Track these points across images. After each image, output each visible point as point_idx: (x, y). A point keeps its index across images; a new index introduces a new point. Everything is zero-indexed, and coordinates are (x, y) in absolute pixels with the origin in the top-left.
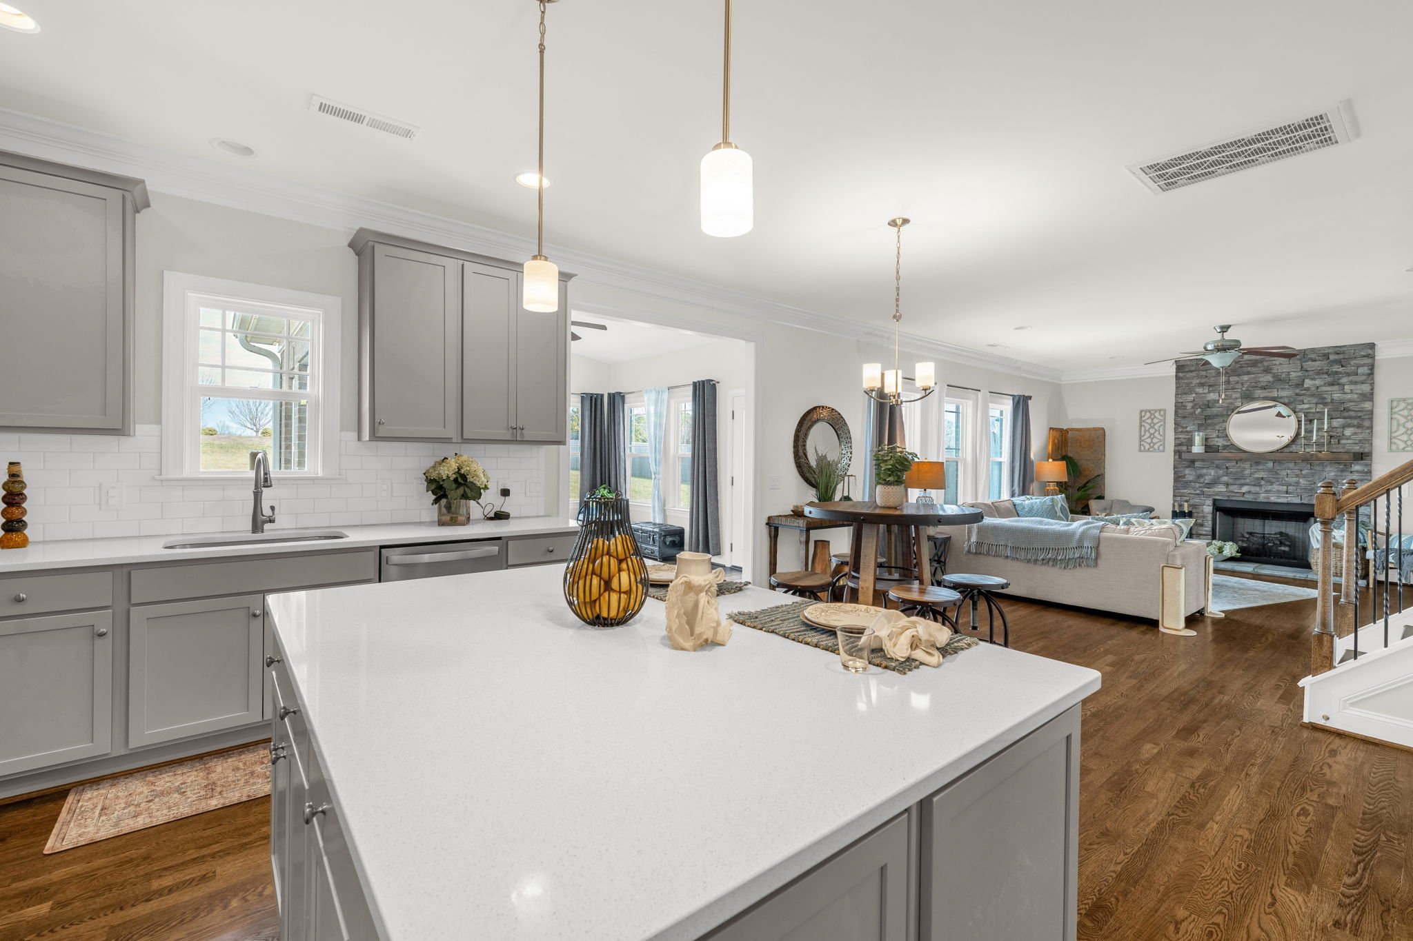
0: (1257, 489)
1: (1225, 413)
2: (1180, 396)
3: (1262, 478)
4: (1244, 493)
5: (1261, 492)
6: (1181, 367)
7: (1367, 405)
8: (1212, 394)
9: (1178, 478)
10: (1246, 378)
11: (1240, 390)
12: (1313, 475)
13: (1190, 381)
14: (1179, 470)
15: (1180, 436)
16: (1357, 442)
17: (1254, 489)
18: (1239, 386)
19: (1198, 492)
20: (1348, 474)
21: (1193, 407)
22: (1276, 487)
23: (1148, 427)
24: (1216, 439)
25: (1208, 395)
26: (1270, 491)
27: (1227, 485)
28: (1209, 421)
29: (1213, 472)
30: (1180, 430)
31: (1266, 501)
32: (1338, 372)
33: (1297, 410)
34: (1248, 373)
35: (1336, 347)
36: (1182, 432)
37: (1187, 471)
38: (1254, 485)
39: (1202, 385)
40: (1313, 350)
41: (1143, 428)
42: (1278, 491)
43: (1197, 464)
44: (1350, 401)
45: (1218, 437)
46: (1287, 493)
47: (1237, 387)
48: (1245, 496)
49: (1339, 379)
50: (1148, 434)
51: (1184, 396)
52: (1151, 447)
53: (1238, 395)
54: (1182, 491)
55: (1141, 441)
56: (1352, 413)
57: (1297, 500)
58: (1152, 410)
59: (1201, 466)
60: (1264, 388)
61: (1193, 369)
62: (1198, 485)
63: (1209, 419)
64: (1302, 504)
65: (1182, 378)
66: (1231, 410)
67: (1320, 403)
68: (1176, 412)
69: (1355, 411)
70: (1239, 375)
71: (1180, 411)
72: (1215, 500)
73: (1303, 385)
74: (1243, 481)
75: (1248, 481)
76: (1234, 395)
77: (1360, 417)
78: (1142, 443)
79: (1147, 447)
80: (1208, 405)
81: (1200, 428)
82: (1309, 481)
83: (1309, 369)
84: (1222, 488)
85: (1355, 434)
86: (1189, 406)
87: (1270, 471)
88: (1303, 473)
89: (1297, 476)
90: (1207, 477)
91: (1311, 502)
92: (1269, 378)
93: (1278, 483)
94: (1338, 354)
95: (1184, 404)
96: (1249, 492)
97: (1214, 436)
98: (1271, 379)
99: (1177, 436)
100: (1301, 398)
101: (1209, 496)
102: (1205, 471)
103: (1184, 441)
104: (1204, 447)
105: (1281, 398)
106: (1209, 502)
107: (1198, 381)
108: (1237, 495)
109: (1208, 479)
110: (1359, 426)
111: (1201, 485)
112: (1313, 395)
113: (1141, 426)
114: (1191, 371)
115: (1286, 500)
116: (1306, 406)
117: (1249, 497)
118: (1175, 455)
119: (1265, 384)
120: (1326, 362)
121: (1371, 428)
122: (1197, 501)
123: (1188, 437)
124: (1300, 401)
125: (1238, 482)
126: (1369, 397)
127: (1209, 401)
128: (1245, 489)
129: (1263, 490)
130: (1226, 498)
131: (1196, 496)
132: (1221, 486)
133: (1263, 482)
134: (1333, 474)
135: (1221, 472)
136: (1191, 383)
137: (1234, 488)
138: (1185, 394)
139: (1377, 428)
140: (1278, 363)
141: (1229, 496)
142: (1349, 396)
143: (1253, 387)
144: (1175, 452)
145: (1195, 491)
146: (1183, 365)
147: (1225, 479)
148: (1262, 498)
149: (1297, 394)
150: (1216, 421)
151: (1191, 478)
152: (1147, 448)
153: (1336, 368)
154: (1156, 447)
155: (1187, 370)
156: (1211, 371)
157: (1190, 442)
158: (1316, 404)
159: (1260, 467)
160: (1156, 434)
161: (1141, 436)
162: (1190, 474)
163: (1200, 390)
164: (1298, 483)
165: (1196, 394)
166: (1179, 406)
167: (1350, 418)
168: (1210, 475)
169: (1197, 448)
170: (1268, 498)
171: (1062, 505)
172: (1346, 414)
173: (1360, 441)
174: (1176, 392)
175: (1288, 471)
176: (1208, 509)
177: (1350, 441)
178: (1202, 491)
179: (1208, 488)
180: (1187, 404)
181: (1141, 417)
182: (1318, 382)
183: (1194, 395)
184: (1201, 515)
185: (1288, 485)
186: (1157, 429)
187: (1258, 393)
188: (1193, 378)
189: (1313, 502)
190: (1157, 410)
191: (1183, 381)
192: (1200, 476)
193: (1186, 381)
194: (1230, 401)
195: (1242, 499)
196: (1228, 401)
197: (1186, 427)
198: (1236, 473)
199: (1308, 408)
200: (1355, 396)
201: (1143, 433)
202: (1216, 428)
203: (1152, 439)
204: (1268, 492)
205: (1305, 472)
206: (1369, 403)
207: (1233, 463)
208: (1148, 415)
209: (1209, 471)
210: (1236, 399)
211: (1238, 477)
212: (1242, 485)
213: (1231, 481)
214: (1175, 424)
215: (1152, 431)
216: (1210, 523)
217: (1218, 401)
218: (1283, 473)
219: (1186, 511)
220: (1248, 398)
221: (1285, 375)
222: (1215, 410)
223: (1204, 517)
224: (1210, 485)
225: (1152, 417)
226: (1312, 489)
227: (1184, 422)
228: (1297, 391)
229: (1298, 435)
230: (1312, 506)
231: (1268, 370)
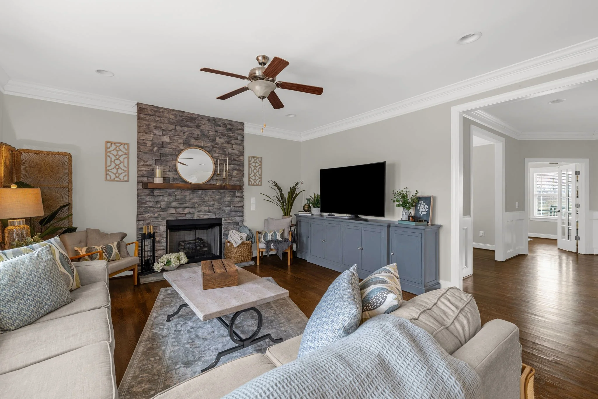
0: (193, 210)
1: (174, 153)
2: (142, 134)
3: (196, 203)
4: (186, 214)
5: (195, 212)
6: (142, 109)
7: (241, 158)
8: (165, 137)
9: (141, 204)
10: (186, 129)
11: (183, 137)
12: (220, 199)
13: (149, 123)
14: (142, 197)
15: (142, 169)
16: (238, 179)
17: (192, 210)
18: (182, 134)
19: (156, 215)
20: (235, 198)
21: (152, 145)
22: (204, 208)
23: (113, 158)
24: (168, 173)
25: (162, 137)
26: (201, 211)
27: (175, 208)
28: (163, 159)
29: (166, 199)
30: (142, 163)
31: (198, 218)
32: (230, 136)
33: (214, 157)
34: (187, 126)
35: (230, 120)
36: (144, 165)
37: (148, 198)
38: (192, 208)
39: (158, 128)
40: (219, 119)
41: (109, 159)
42: (205, 211)
43: (156, 192)
44: (236, 155)
45: (169, 171)
46: (209, 212)
47: (181, 135)
48: (187, 216)
49: (231, 140)
50: (113, 165)
51: (145, 134)
52: (117, 177)
53: (181, 141)
54: (145, 215)
55: (107, 171)
56: (236, 162)
57: (213, 216)
58: (118, 143)
59: (158, 194)
60: (195, 138)
61: (151, 113)
62: (156, 210)
63: (163, 157)
64: (217, 218)
65: (143, 119)
67: (223, 154)
68: (138, 148)
69: (238, 161)
70: (182, 126)
71: (142, 147)
72: (167, 221)
73: (215, 140)
74: (185, 205)
75: (188, 204)
76: (180, 141)
77: (239, 164)
78: (108, 172)
79: (113, 177)
80: (162, 145)
81: (158, 162)
82: (219, 203)
83: (218, 131)
84: (172, 211)
85: (237, 174)
86: (149, 144)
87: (200, 197)
88: (216, 198)
89: (214, 200)
90: (162, 203)
92: (197, 132)
93: (204, 205)
94: (231, 125)
95: (145, 141)
96: (189, 213)
97: (167, 170)
98: (200, 133)
99: (140, 169)
100: (214, 149)
101: (164, 218)
102: (161, 198)
103: (145, 173)
104: (162, 178)
105: (205, 147)
106: (164, 223)
107: (154, 124)
108: (182, 215)
109: (163, 205)
110: (239, 170)
111: (158, 209)
112: (220, 148)
113: (107, 156)
114: (150, 115)
115: (208, 216)
116: (217, 155)
117: (189, 217)
118: (138, 185)
119: (196, 136)
120: (225, 129)
121: (243, 171)
122: (156, 223)
123: (148, 170)
124: (214, 151)
125: (183, 206)
126: (242, 153)
127: (163, 142)
128: (186, 211)
129: (197, 211)
130: (175, 219)
131: (155, 219)
132: (172, 209)
133: (196, 206)
134: (229, 198)
135: (172, 199)
136: (150, 125)
137: (180, 210)
138: (146, 133)
139: (245, 172)
141: (177, 217)
142: (235, 152)
143: (190, 137)
144: (138, 182)
145: (154, 214)
146: (144, 108)
147: (174, 204)
148: (196, 217)
149: (213, 147)
150: (168, 158)
151: (151, 204)
152: (112, 178)
153: (230, 134)
154: (121, 177)
155: (147, 113)
156: (164, 119)
157: (152, 174)
158: (222, 154)
159: (194, 195)
160: (121, 166)
161: (107, 167)
162: (150, 201)
163: (156, 132)
164: (214, 205)
165: (154, 134)
166: (140, 143)
167: (235, 164)
168: (164, 201)
169: (158, 180)
170: (199, 216)
171: (61, 254)
172: (233, 162)
173: (239, 178)
174: (138, 130)
175: (209, 197)
176: (163, 228)
177: (235, 179)
178: (159, 215)
179: (163, 212)
180: (147, 142)
181: (107, 148)
182: (222, 140)
183: (152, 135)
184: (159, 233)
185: (209, 206)
186: (122, 161)
187: (193, 142)
188: (151, 121)
189: (221, 216)
190: (121, 144)
191: (144, 122)
192: (157, 202)
193: (146, 122)
194: (177, 144)
195: (184, 218)
196: (175, 144)
197: (147, 162)
198: (181, 199)
199: (218, 156)
200: (237, 152)
201: (109, 164)
202: (169, 164)
203: (117, 169)
204: (199, 212)
205: (217, 197)
206: (242, 157)
207: (179, 192)
208: (113, 147)
209: (164, 198)
210: (181, 143)
211: (182, 202)
212: (185, 208)
213: (178, 205)
214: (138, 158)
215: (117, 162)
216: (165, 239)
217: (169, 144)
218: (207, 198)
219: (152, 233)
220: (188, 145)
221: (206, 132)
222: (167, 150)
223: (161, 235)
224: (164, 209)
225: (118, 149)
226: (220, 209)
227: (145, 157)
228: (213, 144)
229: (215, 173)
230: (221, 219)
231: (198, 127)
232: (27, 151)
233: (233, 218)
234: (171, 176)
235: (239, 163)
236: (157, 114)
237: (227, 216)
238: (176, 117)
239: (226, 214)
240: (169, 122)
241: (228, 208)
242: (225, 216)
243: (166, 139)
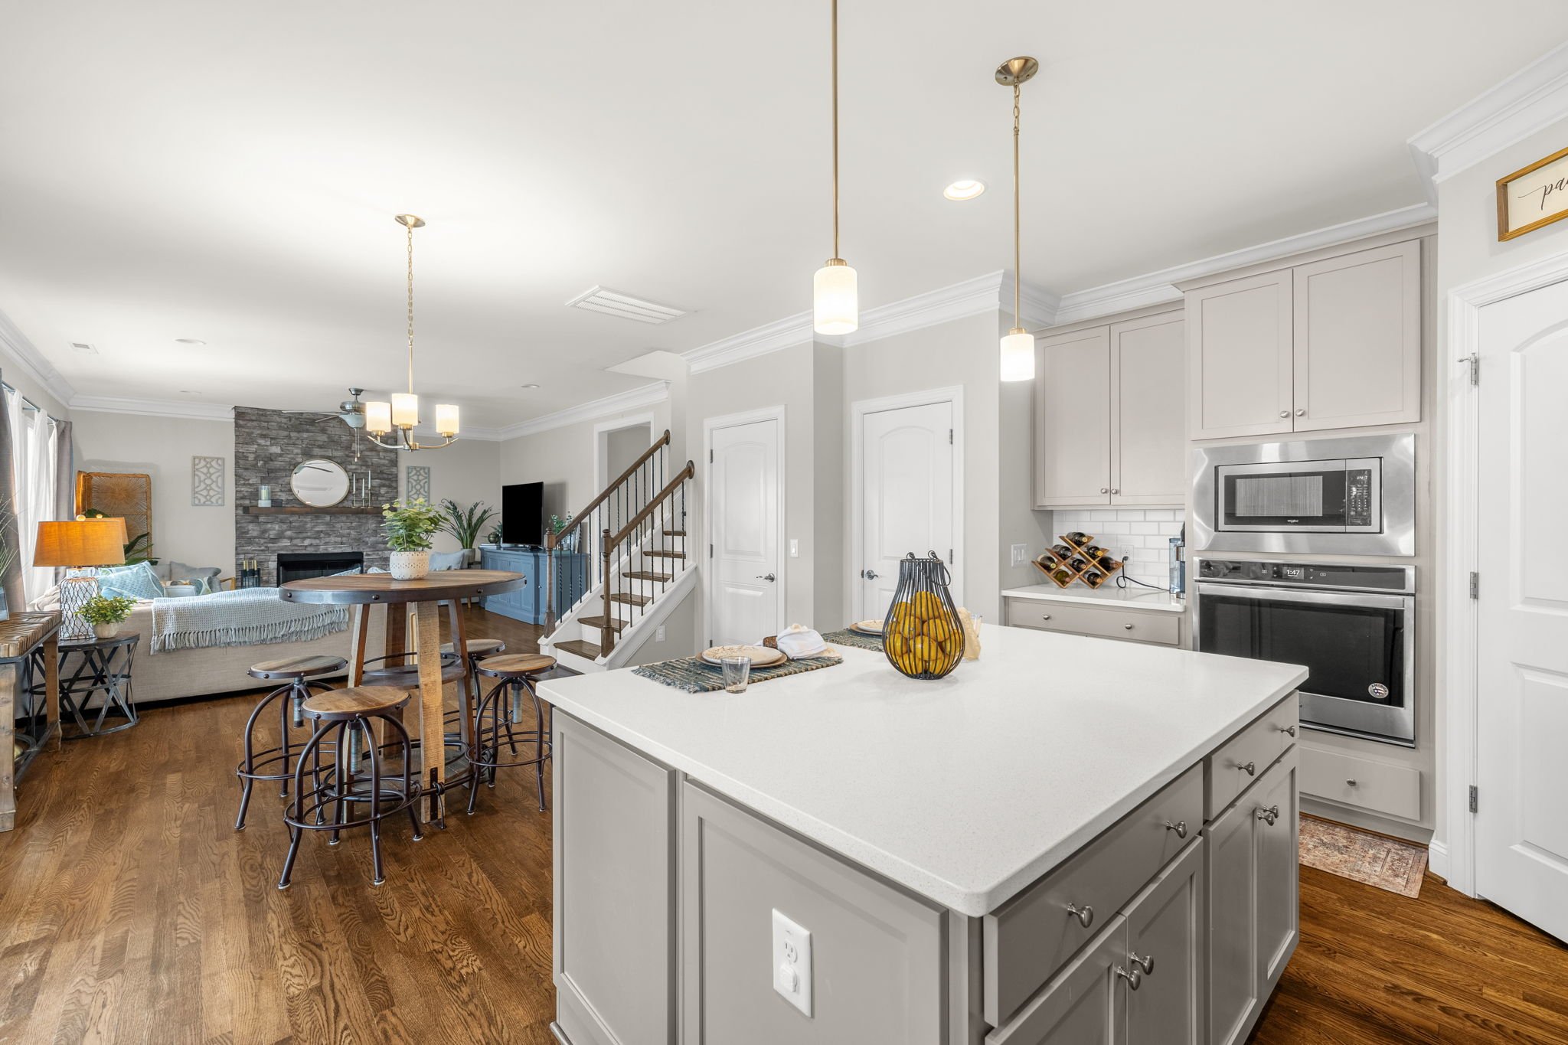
0: (318, 541)
1: (287, 468)
2: (241, 445)
3: (322, 531)
4: (306, 546)
5: (321, 544)
6: (241, 414)
7: (394, 470)
8: (274, 447)
9: (241, 534)
10: (305, 435)
11: (301, 446)
12: (360, 526)
13: (252, 430)
14: (243, 525)
15: (242, 489)
16: (388, 499)
17: (315, 542)
18: (299, 442)
19: (263, 548)
21: (255, 459)
22: (333, 539)
23: (203, 477)
24: (279, 493)
25: (270, 448)
26: (329, 542)
27: (291, 539)
28: (272, 475)
29: (277, 527)
30: (242, 482)
31: (325, 552)
33: (348, 470)
34: (308, 431)
36: (244, 484)
37: (251, 527)
38: (315, 538)
39: (264, 436)
41: (196, 478)
42: (336, 542)
43: (262, 519)
44: (384, 465)
45: (281, 491)
46: (342, 543)
47: (297, 443)
48: (307, 549)
50: (203, 486)
51: (246, 446)
52: (208, 500)
53: (299, 451)
54: (246, 548)
55: (194, 493)
56: (385, 476)
57: (349, 550)
58: (207, 458)
59: (265, 521)
60: (320, 447)
61: (254, 418)
62: (262, 541)
63: (272, 472)
64: (354, 552)
65: (241, 426)
66: (294, 466)
67: (364, 466)
68: (237, 464)
69: (387, 474)
70: (299, 432)
71: (241, 462)
72: (279, 555)
73: (351, 448)
74: (305, 535)
75: (309, 534)
76: (296, 451)
77: (390, 479)
78: (196, 495)
79: (203, 500)
80: (271, 458)
81: (264, 481)
82: (357, 532)
84: (286, 543)
85: (387, 492)
86: (251, 457)
87: (327, 524)
89: (349, 528)
90: (271, 532)
91: (359, 551)
92: (324, 438)
93: (334, 535)
95: (245, 454)
96: (311, 545)
97: (278, 490)
98: (326, 440)
99: (238, 489)
100: (350, 459)
101: (273, 552)
102: (269, 526)
103: (246, 494)
104: (270, 501)
105: (335, 457)
106: (275, 557)
107: (259, 432)
108: (301, 548)
109: (272, 534)
110: (390, 486)
111: (265, 540)
112: (357, 458)
113: (194, 475)
114: (253, 421)
115: (341, 549)
116: (353, 466)
117: (310, 550)
118: (236, 509)
119: (321, 443)
121: (396, 488)
122: (262, 557)
123: (250, 490)
124: (349, 462)
125: (301, 536)
126: (395, 464)
127: (271, 454)
128: (307, 542)
129: (323, 542)
130: (291, 553)
131: (260, 552)
132: (285, 540)
133: (322, 535)
134: (374, 525)
135: (285, 527)
136: (252, 433)
137: (297, 542)
138: (247, 444)
139: (400, 489)
140: (332, 425)
141: (292, 550)
142: (383, 461)
143: (312, 445)
144: (237, 506)
145: (260, 547)
146: (243, 413)
147: (289, 533)
148: (322, 550)
149: (347, 456)
150: (279, 474)
151: (255, 534)
152: (202, 502)
154: (214, 500)
155: (248, 418)
156: (273, 424)
157: (256, 495)
158: (361, 465)
159: (319, 521)
160: (214, 486)
161: (194, 488)
162: (253, 530)
163: (262, 441)
164: (349, 534)
165: (259, 445)
166: (239, 457)
167: (384, 479)
168: (274, 529)
169: (264, 502)
170: (326, 550)
172: (380, 476)
174: (236, 440)
175: (342, 524)
176: (273, 565)
177: (384, 498)
178: (267, 547)
179: (273, 543)
180: (249, 455)
181: (194, 465)
183: (256, 446)
184: (267, 571)
185: (342, 536)
186: (214, 479)
187: (316, 451)
188: (255, 428)
189: (361, 550)
190: (213, 459)
191: (243, 430)
192: (264, 531)
193: (247, 430)
194: (292, 456)
195: (304, 552)
196: (289, 456)
197: (249, 480)
198: (298, 527)
199: (356, 469)
200: (387, 462)
201: (197, 484)
202: (280, 482)
203: (209, 491)
204: (326, 543)
205: (354, 524)
206: (396, 468)
207: (296, 518)
208: (203, 463)
209: (274, 526)
210: (297, 454)
211: (300, 531)
212: (304, 538)
213: (294, 535)
214: (236, 475)
215: (208, 482)
216: (275, 578)
217: (281, 455)
218: (338, 525)
219: (256, 569)
220: (308, 455)
221: (337, 437)
222: (277, 464)
223: (269, 573)
224: (274, 540)
225: (208, 466)
226: (360, 539)
227: (246, 474)
228: (347, 453)
229: (350, 492)
230: (362, 554)
231: (323, 431)
232: (98, 475)
233: (380, 553)
234: (283, 497)
235: (390, 477)
236: (263, 418)
237: (372, 549)
238: (290, 421)
239: (370, 547)
240: (280, 428)
241: (372, 539)
242: (368, 550)
243: (276, 450)
